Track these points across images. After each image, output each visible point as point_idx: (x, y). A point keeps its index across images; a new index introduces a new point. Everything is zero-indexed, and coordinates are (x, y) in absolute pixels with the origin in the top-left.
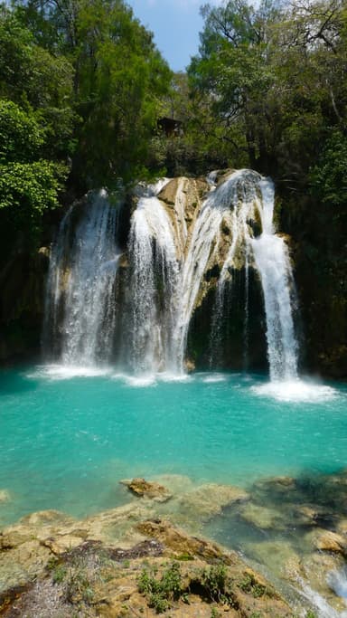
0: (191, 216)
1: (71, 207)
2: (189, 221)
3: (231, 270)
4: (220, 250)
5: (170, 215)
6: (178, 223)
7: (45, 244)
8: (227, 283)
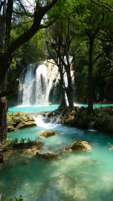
0: (52, 68)
1: (24, 69)
2: (52, 69)
3: (58, 80)
4: (57, 75)
5: (47, 68)
6: (49, 70)
7: (18, 78)
8: (57, 83)
